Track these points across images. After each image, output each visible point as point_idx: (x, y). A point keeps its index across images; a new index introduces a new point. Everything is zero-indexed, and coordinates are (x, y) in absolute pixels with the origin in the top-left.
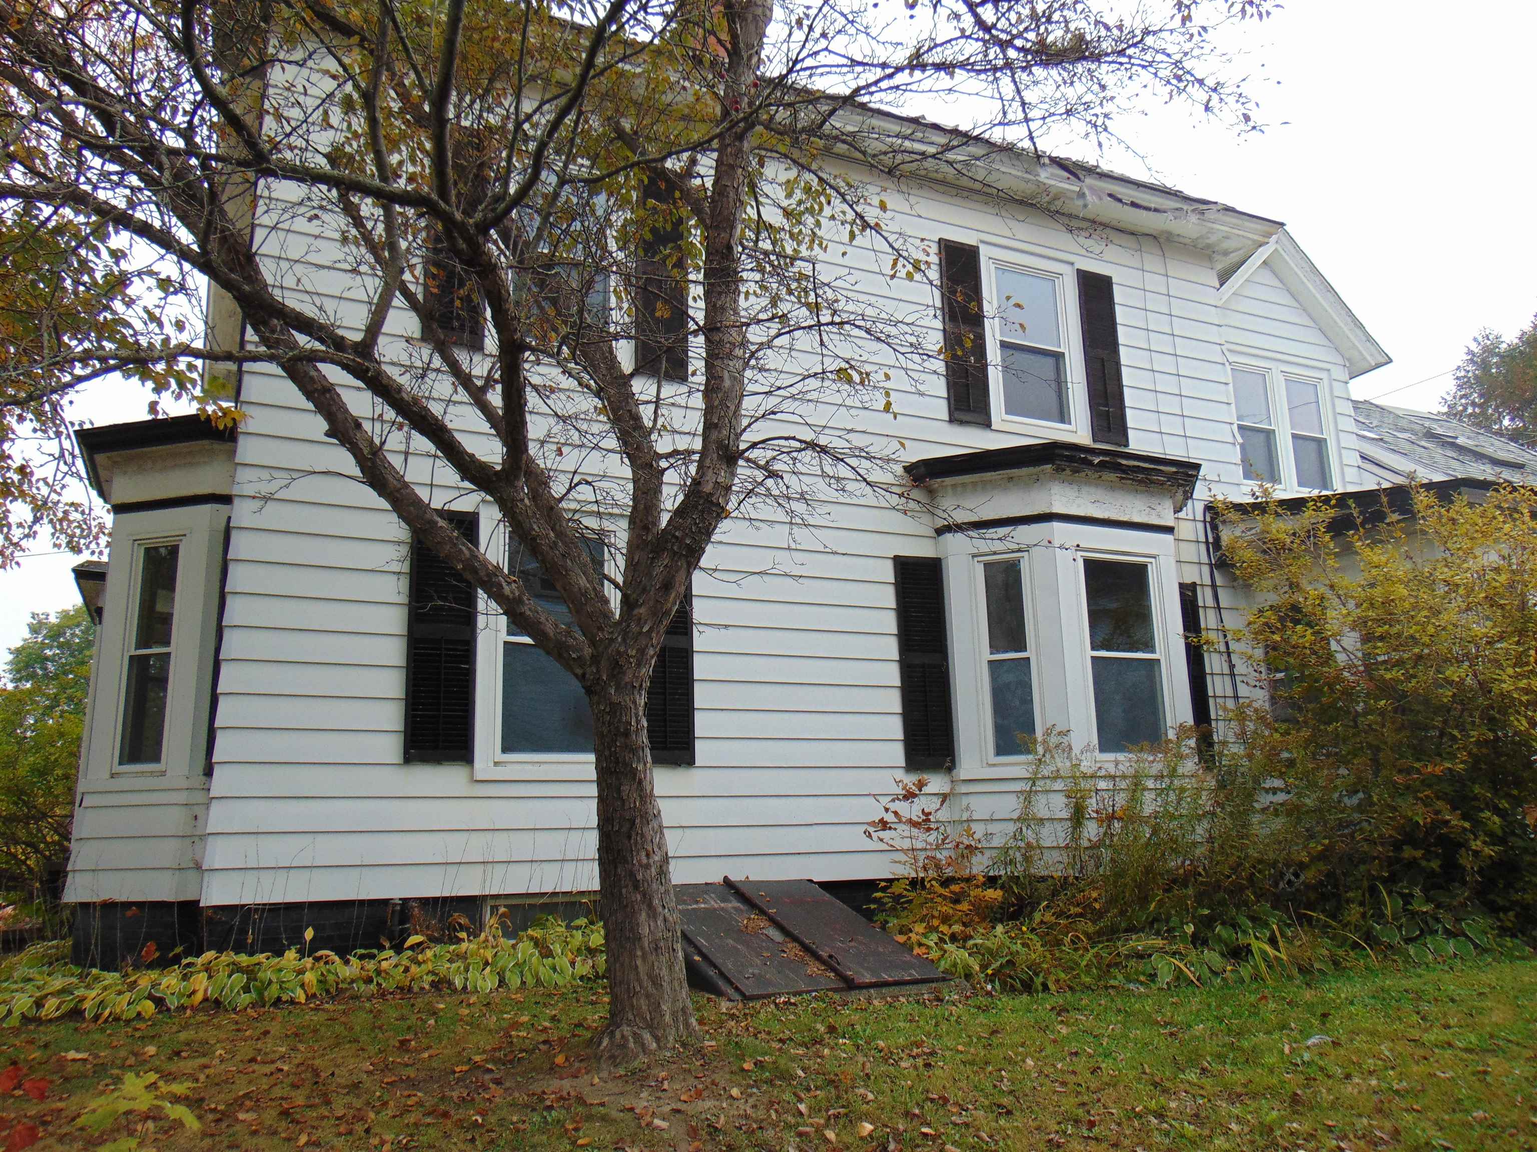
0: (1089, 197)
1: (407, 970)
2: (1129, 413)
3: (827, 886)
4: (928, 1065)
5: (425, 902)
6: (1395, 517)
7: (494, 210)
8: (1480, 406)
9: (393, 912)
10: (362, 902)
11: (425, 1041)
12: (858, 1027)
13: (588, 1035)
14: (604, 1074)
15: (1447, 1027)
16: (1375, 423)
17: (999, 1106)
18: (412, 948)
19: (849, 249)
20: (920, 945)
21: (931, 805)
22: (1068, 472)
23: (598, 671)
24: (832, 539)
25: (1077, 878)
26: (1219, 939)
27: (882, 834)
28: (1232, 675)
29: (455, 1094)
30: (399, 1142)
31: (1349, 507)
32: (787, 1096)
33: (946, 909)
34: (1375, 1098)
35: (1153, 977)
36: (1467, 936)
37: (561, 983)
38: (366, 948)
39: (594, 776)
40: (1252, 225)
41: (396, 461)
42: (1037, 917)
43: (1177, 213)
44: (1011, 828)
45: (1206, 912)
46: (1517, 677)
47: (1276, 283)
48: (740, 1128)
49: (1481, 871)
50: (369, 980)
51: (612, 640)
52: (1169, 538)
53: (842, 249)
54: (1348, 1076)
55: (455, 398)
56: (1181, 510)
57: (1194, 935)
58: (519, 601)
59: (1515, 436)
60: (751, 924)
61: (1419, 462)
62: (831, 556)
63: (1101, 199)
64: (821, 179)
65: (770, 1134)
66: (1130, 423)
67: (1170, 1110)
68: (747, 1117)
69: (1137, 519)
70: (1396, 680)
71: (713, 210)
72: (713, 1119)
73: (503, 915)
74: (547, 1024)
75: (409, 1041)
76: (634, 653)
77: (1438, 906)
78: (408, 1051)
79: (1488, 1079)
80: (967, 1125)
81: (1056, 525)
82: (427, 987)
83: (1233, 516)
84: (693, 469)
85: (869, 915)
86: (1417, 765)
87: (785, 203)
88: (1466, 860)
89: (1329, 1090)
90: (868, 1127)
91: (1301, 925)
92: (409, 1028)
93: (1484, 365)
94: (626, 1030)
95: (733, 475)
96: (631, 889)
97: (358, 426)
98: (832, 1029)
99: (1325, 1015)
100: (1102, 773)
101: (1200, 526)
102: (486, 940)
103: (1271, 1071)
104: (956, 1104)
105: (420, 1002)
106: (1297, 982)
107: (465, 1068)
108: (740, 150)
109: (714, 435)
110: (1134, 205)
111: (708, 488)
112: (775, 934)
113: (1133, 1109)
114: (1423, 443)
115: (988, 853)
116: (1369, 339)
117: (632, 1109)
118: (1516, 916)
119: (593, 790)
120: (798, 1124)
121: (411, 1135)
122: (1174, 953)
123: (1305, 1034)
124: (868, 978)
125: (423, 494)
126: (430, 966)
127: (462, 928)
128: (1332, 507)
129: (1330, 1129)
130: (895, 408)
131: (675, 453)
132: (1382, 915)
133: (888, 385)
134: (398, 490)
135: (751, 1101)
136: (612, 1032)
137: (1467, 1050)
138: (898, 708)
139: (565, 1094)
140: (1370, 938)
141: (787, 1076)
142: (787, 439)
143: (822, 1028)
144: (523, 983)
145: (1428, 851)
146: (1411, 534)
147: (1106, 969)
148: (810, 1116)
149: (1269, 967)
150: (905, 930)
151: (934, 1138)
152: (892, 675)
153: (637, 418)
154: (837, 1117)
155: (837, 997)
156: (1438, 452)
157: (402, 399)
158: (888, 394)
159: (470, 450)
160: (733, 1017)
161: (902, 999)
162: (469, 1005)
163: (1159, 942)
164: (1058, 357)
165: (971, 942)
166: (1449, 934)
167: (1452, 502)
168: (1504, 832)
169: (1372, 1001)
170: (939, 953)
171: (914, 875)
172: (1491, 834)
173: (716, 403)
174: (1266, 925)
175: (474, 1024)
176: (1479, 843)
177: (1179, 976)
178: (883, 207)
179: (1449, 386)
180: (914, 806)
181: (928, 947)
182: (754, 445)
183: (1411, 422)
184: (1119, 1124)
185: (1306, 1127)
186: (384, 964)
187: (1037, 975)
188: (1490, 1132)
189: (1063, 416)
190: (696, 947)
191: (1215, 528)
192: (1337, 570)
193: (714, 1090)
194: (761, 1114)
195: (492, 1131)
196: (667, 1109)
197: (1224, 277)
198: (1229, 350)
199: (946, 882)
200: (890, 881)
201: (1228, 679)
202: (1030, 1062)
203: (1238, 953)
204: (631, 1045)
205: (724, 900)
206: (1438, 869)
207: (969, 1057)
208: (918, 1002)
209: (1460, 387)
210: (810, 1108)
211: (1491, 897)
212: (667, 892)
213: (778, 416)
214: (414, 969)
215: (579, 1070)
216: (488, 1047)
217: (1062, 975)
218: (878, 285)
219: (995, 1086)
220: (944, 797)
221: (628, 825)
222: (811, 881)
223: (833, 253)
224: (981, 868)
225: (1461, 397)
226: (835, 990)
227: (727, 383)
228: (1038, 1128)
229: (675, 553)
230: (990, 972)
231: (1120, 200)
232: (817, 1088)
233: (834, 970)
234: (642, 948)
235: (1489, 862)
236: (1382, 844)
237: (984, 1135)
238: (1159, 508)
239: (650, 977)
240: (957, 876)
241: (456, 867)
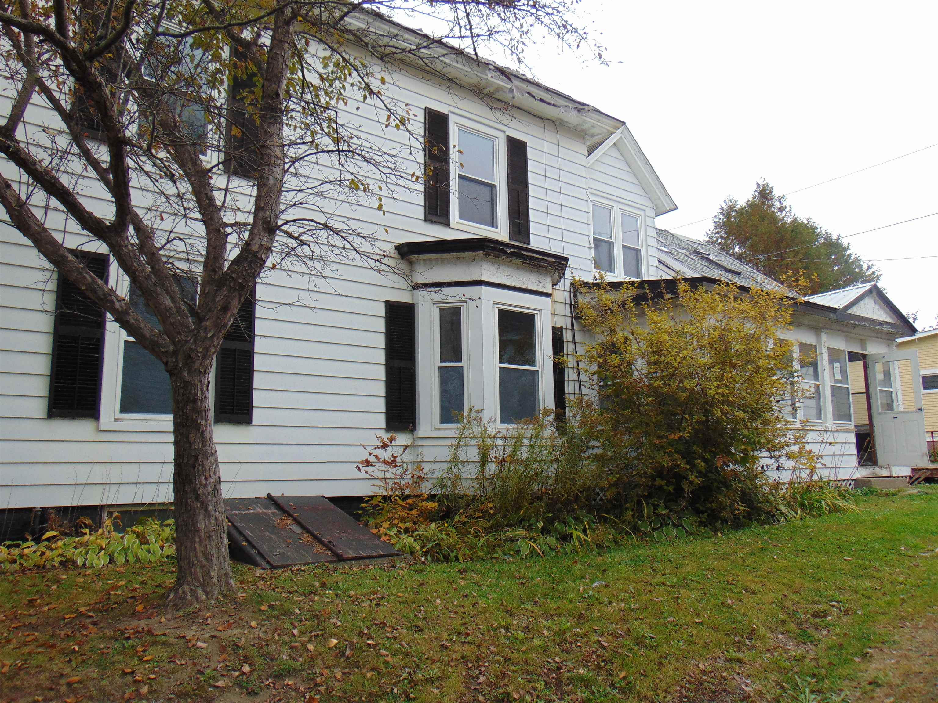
0: (516, 94)
1: (43, 554)
2: (531, 225)
3: (332, 500)
4: (378, 605)
5: (58, 509)
6: (669, 296)
7: (97, 45)
8: (725, 239)
9: (35, 517)
10: (11, 510)
11: (47, 600)
12: (340, 584)
13: (163, 591)
14: (169, 616)
15: (664, 574)
16: (668, 243)
17: (416, 627)
18: (48, 539)
19: (361, 105)
20: (386, 535)
21: (397, 451)
22: (492, 257)
23: (177, 361)
24: (341, 288)
25: (481, 496)
26: (556, 530)
27: (367, 469)
28: (579, 381)
29: (63, 633)
30: (16, 665)
31: (645, 288)
32: (287, 625)
33: (403, 513)
34: (621, 613)
35: (518, 552)
36: (683, 527)
37: (153, 559)
38: (13, 541)
39: (172, 429)
40: (607, 121)
41: (38, 214)
42: (457, 518)
43: (566, 108)
44: (446, 466)
45: (550, 515)
46: (718, 387)
47: (620, 157)
48: (254, 645)
49: (692, 492)
50: (14, 561)
51: (187, 341)
52: (548, 300)
53: (357, 105)
54: (610, 603)
55: (85, 174)
56: (557, 284)
57: (543, 529)
58: (126, 313)
59: (739, 257)
60: (282, 523)
61: (688, 267)
62: (337, 297)
63: (522, 95)
64: (344, 59)
65: (273, 648)
66: (532, 231)
67: (513, 625)
68: (259, 638)
69: (531, 287)
70: (659, 386)
71: (268, 67)
72: (237, 640)
73: (116, 517)
74: (137, 586)
75: (36, 600)
76: (201, 350)
77: (670, 511)
78: (33, 606)
79: (679, 601)
80: (395, 638)
81: (483, 288)
82: (57, 565)
83: (584, 290)
84: (246, 235)
85: (358, 518)
86: (667, 434)
87: (322, 71)
88: (686, 486)
89: (599, 611)
90: (335, 641)
91: (600, 523)
92: (37, 592)
93: (728, 216)
94: (186, 588)
95: (272, 240)
96: (193, 499)
97: (9, 186)
98: (323, 585)
99: (605, 571)
100: (500, 435)
101: (568, 294)
102: (103, 534)
103: (571, 602)
104: (391, 626)
105: (49, 575)
106: (595, 553)
107: (72, 616)
108: (287, 32)
109: (261, 214)
110: (541, 100)
111: (255, 248)
112: (296, 529)
113: (492, 625)
114: (692, 257)
115: (431, 481)
116: (667, 195)
117: (184, 637)
118: (708, 516)
119: (171, 438)
120: (291, 642)
121: (26, 660)
122: (531, 539)
123: (592, 581)
124: (351, 554)
125: (58, 237)
126: (60, 551)
127: (86, 526)
128: (636, 288)
129: (595, 631)
130: (384, 208)
131: (236, 224)
132: (643, 516)
133: (380, 193)
134: (39, 233)
135: (263, 629)
136: (177, 589)
137: (671, 586)
138: (383, 392)
139: (140, 629)
140: (636, 529)
141: (288, 613)
142: (308, 220)
143: (317, 584)
144: (127, 561)
145: (668, 482)
146: (675, 306)
147: (492, 548)
148: (299, 637)
149: (582, 545)
150: (377, 526)
151: (374, 646)
152: (381, 373)
153: (211, 199)
154: (316, 636)
155: (331, 566)
156: (699, 263)
157: (36, 170)
158: (380, 199)
159: (88, 209)
160: (263, 579)
161: (371, 567)
162: (85, 575)
163: (524, 532)
164: (493, 187)
165: (416, 533)
166: (675, 525)
167: (696, 289)
168: (706, 470)
169: (630, 563)
170: (397, 539)
171: (385, 493)
172: (700, 472)
173: (263, 194)
174: (582, 522)
175: (85, 588)
176: (693, 477)
177: (532, 551)
178: (383, 81)
179: (710, 226)
180: (387, 452)
181: (390, 536)
182: (287, 223)
183: (687, 244)
184: (483, 634)
185: (584, 631)
186: (26, 551)
187: (452, 551)
188: (675, 628)
189: (493, 223)
190: (244, 536)
191: (575, 296)
192: (637, 324)
193: (241, 623)
194: (269, 636)
195: (85, 655)
196: (208, 635)
197: (591, 151)
198: (591, 193)
199: (405, 498)
200: (371, 497)
201: (577, 384)
202: (438, 601)
203: (565, 538)
204: (189, 597)
205: (266, 508)
206: (672, 491)
207: (404, 599)
208: (380, 568)
209: (716, 227)
210: (300, 632)
211: (697, 505)
212: (218, 501)
213: (304, 205)
214: (48, 553)
215: (152, 614)
216: (93, 602)
217: (468, 552)
218: (377, 129)
219: (416, 615)
220: (406, 447)
221: (193, 459)
222: (323, 497)
223: (351, 106)
224: (427, 489)
225: (716, 233)
226: (330, 562)
227: (271, 181)
228: (437, 638)
229: (231, 287)
230: (424, 550)
231: (534, 97)
232: (306, 620)
233: (330, 549)
234: (200, 537)
235: (697, 487)
236: (646, 477)
237: (404, 643)
238: (544, 282)
239: (204, 554)
240: (412, 494)
241: (82, 486)
